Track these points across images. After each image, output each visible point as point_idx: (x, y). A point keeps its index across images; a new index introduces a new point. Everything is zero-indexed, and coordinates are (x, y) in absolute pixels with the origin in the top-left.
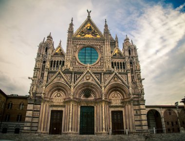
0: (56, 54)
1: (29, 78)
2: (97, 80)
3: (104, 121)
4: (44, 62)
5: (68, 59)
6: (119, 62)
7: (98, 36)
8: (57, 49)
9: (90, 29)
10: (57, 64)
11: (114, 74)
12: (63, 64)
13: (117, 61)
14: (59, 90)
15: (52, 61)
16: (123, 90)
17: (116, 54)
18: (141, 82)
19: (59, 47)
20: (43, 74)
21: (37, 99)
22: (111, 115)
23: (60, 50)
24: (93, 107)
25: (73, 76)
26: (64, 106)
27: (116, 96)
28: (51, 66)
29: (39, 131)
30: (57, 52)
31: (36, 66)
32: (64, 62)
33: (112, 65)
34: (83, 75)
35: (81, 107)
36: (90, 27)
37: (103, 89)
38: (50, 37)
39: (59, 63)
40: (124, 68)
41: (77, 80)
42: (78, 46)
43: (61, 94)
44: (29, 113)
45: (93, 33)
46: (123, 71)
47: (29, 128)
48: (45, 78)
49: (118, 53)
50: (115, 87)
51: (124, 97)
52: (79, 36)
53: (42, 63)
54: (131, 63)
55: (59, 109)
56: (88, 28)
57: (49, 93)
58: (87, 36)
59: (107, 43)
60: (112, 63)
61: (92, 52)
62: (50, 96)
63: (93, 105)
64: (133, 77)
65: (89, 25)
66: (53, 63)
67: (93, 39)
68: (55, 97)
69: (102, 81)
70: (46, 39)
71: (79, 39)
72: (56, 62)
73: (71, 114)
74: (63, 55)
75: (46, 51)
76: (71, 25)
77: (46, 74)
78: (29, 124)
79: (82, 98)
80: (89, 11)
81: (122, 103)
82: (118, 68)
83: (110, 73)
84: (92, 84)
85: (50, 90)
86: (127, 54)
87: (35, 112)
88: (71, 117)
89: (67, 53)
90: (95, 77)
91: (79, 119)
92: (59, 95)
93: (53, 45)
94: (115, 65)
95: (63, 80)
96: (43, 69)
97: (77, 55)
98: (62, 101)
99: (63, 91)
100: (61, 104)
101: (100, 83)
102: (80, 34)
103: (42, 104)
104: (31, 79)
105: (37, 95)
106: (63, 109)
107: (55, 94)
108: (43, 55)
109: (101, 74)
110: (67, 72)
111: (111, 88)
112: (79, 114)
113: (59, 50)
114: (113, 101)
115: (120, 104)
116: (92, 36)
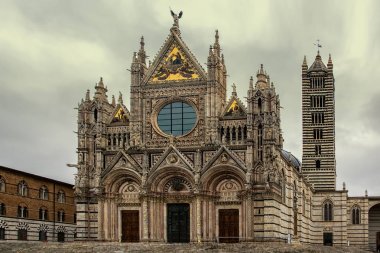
0: (115, 121)
5: (135, 128)
6: (237, 126)
7: (195, 76)
9: (178, 61)
10: (120, 138)
13: (231, 124)
14: (130, 181)
15: (110, 135)
17: (231, 111)
22: (217, 215)
23: (123, 113)
24: (188, 205)
25: (145, 157)
26: (139, 205)
27: (229, 186)
28: (110, 143)
30: (117, 116)
31: (79, 145)
33: (223, 134)
34: (163, 155)
35: (169, 205)
36: (178, 56)
37: (196, 176)
38: (99, 89)
39: (122, 136)
40: (246, 137)
42: (154, 102)
43: (135, 187)
45: (183, 70)
46: (242, 144)
49: (236, 108)
52: (155, 79)
54: (260, 126)
55: (133, 208)
56: (174, 58)
58: (172, 77)
59: (212, 89)
61: (185, 116)
63: (187, 202)
65: (176, 51)
66: (112, 137)
67: (183, 84)
68: (126, 191)
69: (197, 163)
71: (157, 86)
72: (116, 136)
75: (96, 116)
79: (170, 191)
81: (239, 197)
84: (180, 169)
87: (92, 214)
91: (165, 222)
92: (131, 188)
94: (229, 132)
95: (129, 165)
97: (154, 120)
102: (156, 76)
106: (139, 209)
107: (125, 186)
110: (135, 152)
112: (165, 215)
113: (119, 112)
115: (235, 200)
116: (182, 78)
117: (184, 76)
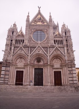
1: (3, 51)
2: (45, 52)
3: (49, 78)
4: (12, 41)
5: (26, 38)
6: (59, 40)
7: (45, 23)
8: (20, 32)
9: (40, 19)
10: (20, 42)
11: (56, 47)
12: (23, 42)
13: (57, 39)
14: (21, 58)
15: (16, 40)
16: (61, 58)
17: (57, 35)
18: (73, 52)
19: (21, 31)
20: (11, 48)
21: (7, 63)
22: (53, 74)
23: (22, 33)
24: (43, 69)
25: (30, 49)
26: (24, 68)
27: (57, 61)
28: (16, 43)
29: (9, 83)
30: (19, 34)
31: (7, 43)
32: (24, 40)
33: (55, 42)
34: (36, 48)
35: (35, 69)
36: (40, 17)
37: (49, 57)
38: (15, 25)
39: (21, 41)
40: (62, 44)
41: (32, 52)
42: (32, 30)
43: (23, 61)
44: (3, 72)
45: (42, 21)
46: (61, 46)
47: (3, 82)
48: (12, 51)
49: (58, 34)
50: (56, 56)
51: (62, 62)
52: (33, 23)
53: (10, 41)
54: (66, 40)
55: (21, 70)
56: (39, 18)
57: (14, 60)
58: (38, 23)
59: (51, 28)
60: (54, 41)
61: (42, 33)
62: (16, 62)
63: (42, 68)
64: (68, 50)
65: (39, 16)
66: (17, 41)
67: (42, 25)
68: (19, 62)
69: (48, 52)
70: (13, 26)
71: (33, 25)
72: (19, 41)
73: (28, 73)
74: (23, 36)
75: (13, 34)
76: (28, 16)
77: (13, 48)
78: (3, 79)
79: (36, 63)
80: (39, 7)
81: (61, 66)
82: (58, 44)
83: (53, 47)
85: (15, 58)
86: (64, 34)
87: (6, 72)
88: (28, 75)
89: (26, 35)
90: (43, 50)
91: (34, 76)
92: (21, 61)
93: (17, 30)
94: (56, 42)
95: (23, 52)
96: (11, 45)
97: (32, 36)
98: (23, 65)
99: (23, 58)
100: (23, 67)
101: (46, 54)
102: (33, 22)
103: (11, 67)
104: (4, 51)
105: (7, 61)
106: (24, 70)
107: (19, 60)
108: (10, 36)
109: (47, 48)
110: (26, 47)
111: (54, 57)
113: (20, 33)
114: (55, 65)
115: (59, 67)
116: (41, 24)
117: (42, 23)
